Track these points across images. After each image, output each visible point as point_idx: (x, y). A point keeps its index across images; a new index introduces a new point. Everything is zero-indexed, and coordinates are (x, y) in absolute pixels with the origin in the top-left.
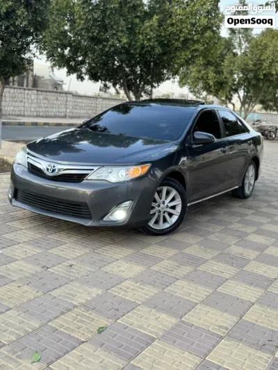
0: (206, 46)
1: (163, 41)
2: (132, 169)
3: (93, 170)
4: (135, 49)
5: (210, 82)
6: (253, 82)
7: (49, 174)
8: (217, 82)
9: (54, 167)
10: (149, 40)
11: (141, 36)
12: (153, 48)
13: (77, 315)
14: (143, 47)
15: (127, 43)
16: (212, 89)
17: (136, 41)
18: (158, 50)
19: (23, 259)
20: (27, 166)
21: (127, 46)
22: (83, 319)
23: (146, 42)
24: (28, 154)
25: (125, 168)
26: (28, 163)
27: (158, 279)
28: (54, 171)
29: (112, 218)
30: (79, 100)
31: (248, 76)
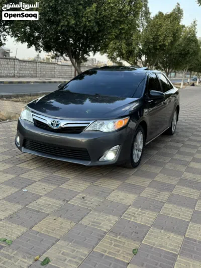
0: (129, 26)
1: (99, 22)
2: (117, 121)
3: (89, 123)
4: (80, 28)
5: (123, 51)
6: (153, 51)
7: (54, 127)
8: (128, 51)
9: (57, 122)
10: (90, 21)
11: (84, 19)
12: (92, 27)
13: (111, 240)
14: (85, 26)
15: (74, 24)
16: (125, 56)
17: (80, 23)
18: (96, 29)
19: (46, 195)
20: (33, 122)
21: (74, 26)
22: (117, 243)
23: (87, 23)
24: (32, 112)
25: (112, 121)
26: (34, 119)
27: (151, 204)
28: (58, 125)
29: (105, 159)
30: (24, 64)
31: (150, 47)
